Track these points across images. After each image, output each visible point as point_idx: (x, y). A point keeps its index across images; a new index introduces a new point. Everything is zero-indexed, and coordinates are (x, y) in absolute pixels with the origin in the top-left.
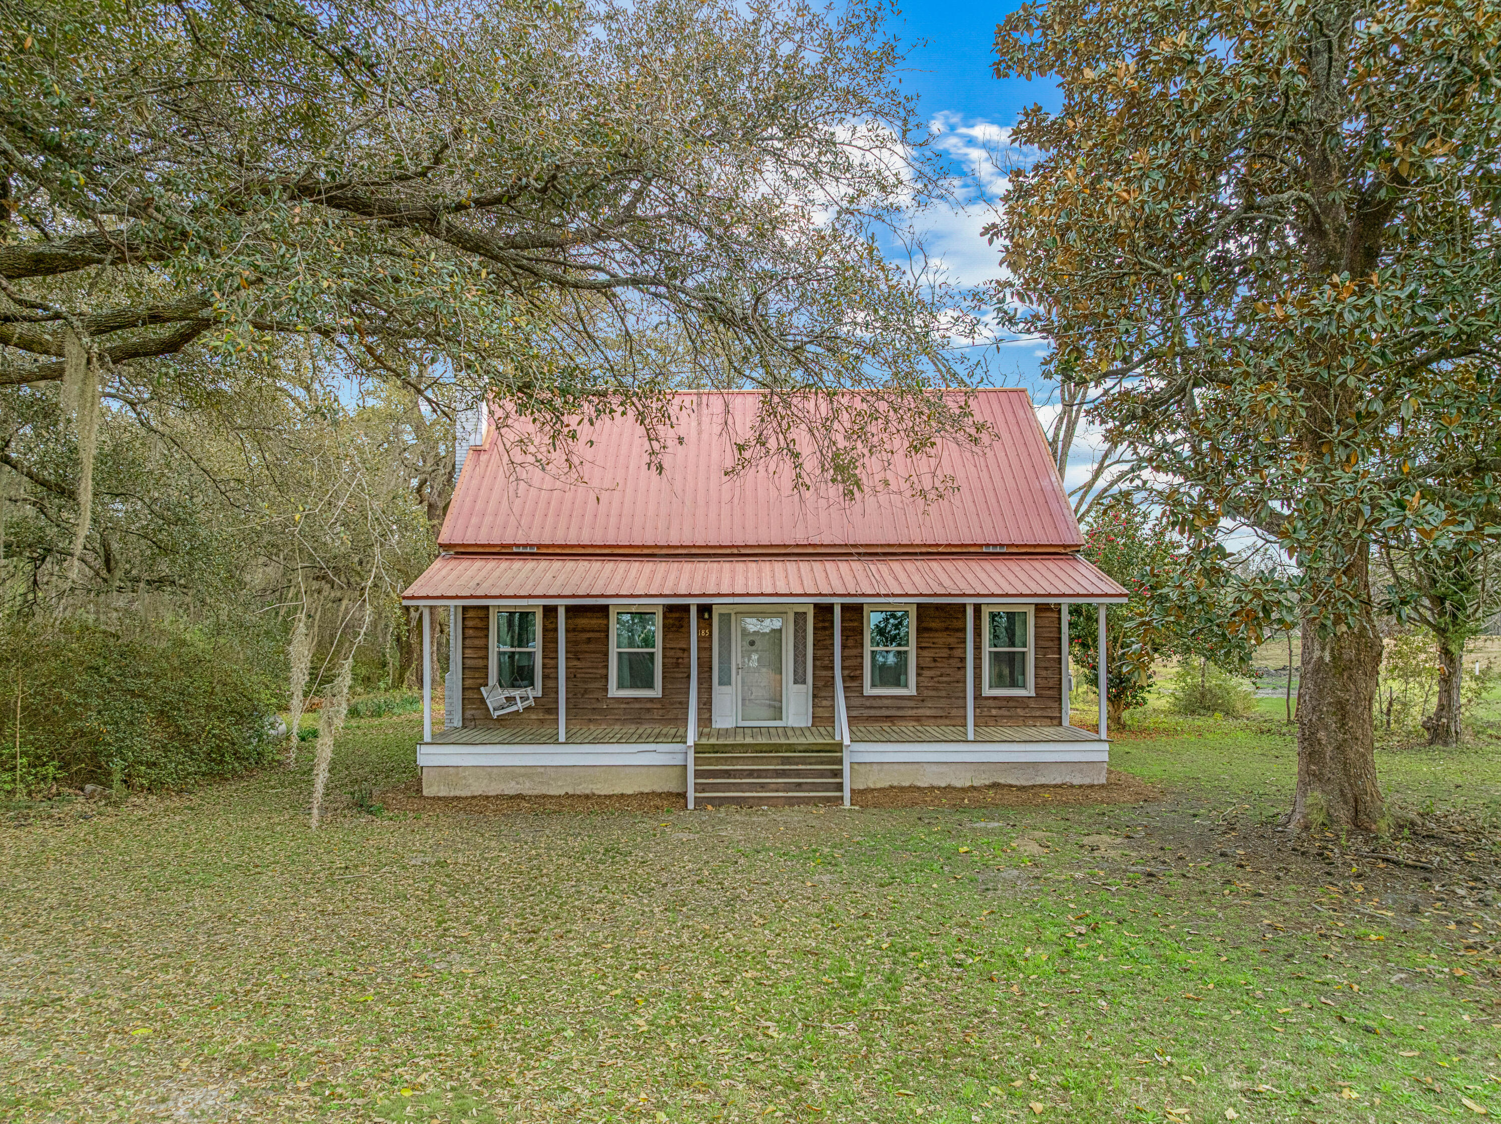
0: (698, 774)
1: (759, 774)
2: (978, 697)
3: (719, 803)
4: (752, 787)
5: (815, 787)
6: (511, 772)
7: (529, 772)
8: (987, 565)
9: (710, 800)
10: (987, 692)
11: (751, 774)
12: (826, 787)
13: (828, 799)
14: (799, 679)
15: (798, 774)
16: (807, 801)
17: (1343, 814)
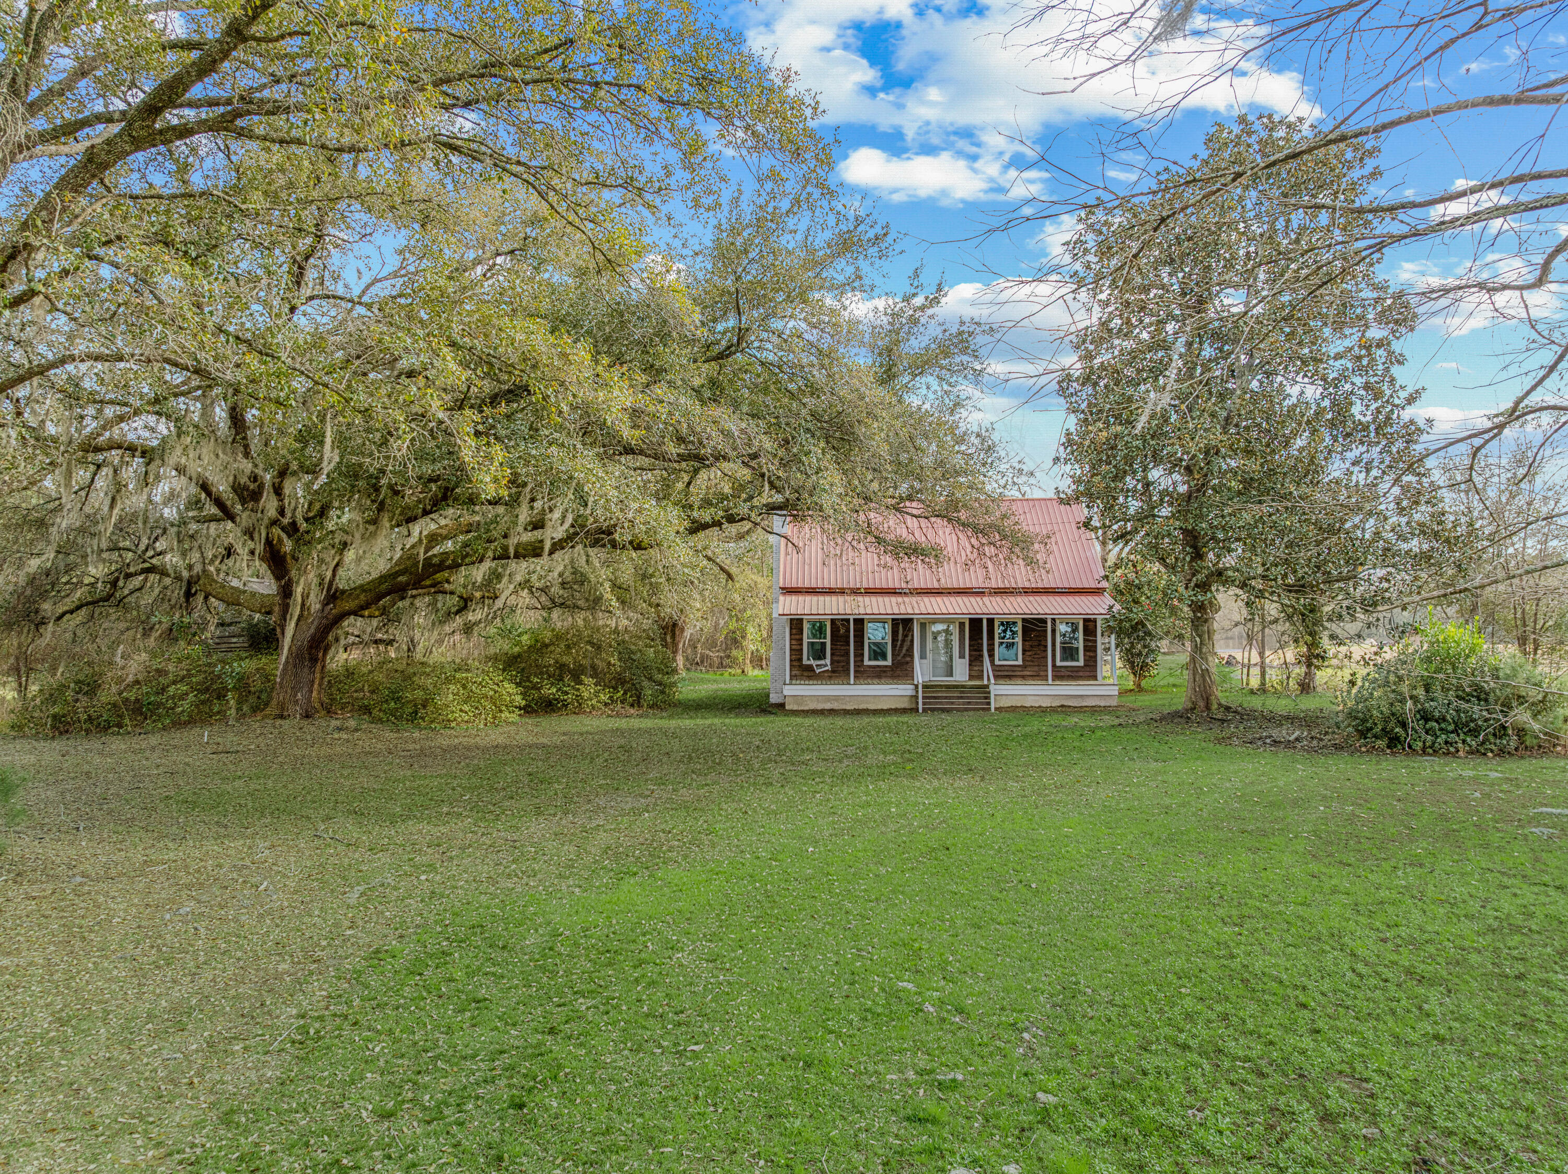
0: (924, 698)
1: (950, 698)
2: (1054, 666)
3: (933, 710)
4: (948, 703)
5: (977, 703)
6: (828, 698)
7: (837, 698)
8: (1058, 598)
9: (930, 709)
10: (1059, 663)
11: (946, 698)
12: (982, 703)
13: (983, 709)
14: (962, 656)
15: (968, 698)
16: (974, 709)
17: (1202, 704)
